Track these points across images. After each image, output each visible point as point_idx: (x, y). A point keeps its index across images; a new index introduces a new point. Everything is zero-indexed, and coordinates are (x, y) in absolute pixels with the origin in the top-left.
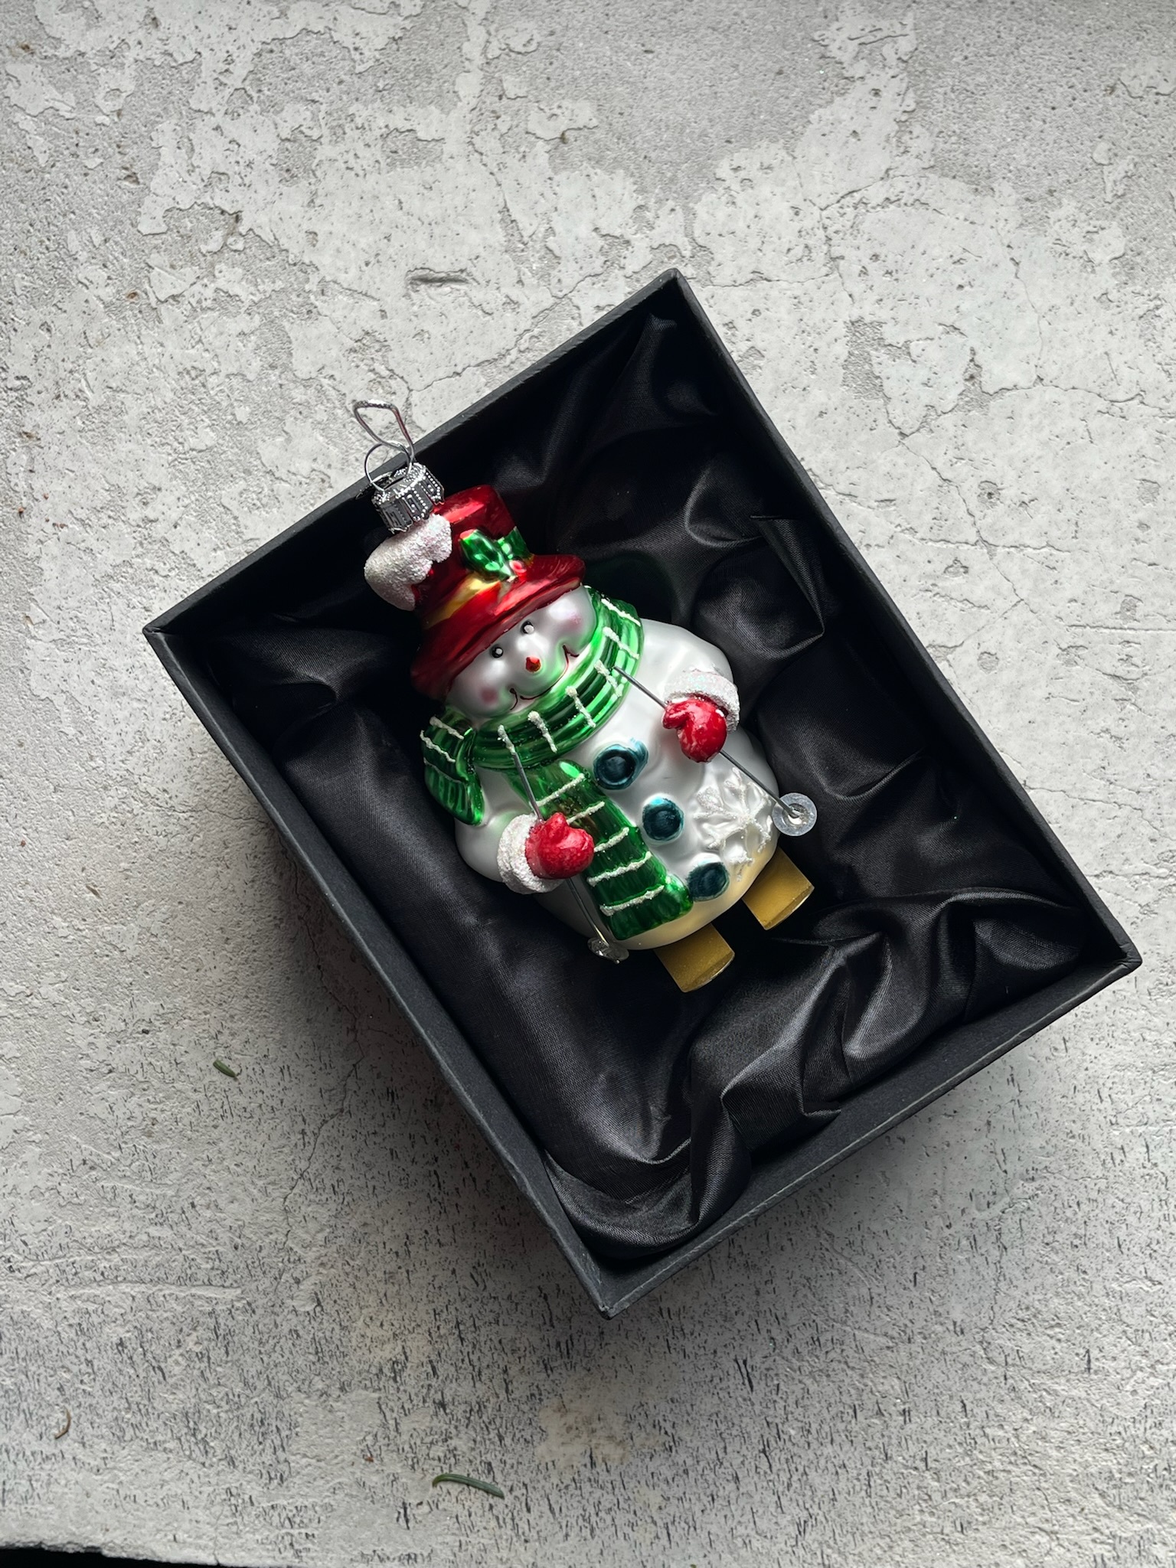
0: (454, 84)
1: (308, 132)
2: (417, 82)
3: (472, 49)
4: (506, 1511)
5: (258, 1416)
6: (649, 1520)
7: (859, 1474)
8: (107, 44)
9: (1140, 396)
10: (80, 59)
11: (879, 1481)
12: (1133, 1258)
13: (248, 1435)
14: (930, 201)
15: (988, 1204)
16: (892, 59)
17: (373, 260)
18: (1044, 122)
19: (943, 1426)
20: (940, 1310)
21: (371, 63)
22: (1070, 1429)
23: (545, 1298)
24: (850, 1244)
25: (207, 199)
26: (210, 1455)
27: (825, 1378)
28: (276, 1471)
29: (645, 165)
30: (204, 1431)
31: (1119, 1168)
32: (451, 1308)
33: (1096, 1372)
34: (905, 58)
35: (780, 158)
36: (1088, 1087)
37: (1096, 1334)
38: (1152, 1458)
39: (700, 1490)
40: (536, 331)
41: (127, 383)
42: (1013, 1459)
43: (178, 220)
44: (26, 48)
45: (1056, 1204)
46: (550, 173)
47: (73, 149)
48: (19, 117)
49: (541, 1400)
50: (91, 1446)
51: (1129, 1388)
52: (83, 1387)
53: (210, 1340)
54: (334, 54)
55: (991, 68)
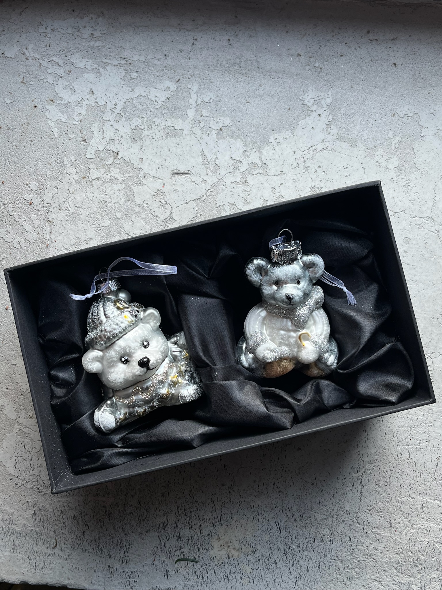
0: (186, 112)
1: (140, 127)
2: (175, 111)
3: (192, 101)
4: (200, 573)
5: (119, 541)
6: (247, 577)
7: (316, 561)
8: (78, 99)
9: (404, 210)
10: (69, 104)
11: (323, 564)
12: (405, 490)
13: (116, 548)
14: (336, 149)
15: (358, 471)
16: (325, 105)
17: (160, 167)
18: (373, 125)
19: (343, 545)
20: (342, 506)
21: (160, 105)
22: (385, 547)
23: (213, 502)
24: (313, 484)
25: (108, 147)
26: (103, 554)
27: (305, 529)
28: (125, 559)
29: (247, 138)
30: (101, 546)
31: (400, 460)
32: (183, 505)
33: (393, 528)
34: (328, 105)
35: (289, 135)
36: (389, 433)
37: (393, 515)
38: (412, 557)
39: (264, 567)
40: (212, 190)
41: (82, 205)
42: (366, 557)
43: (99, 154)
44: (52, 101)
45: (379, 471)
46: (217, 140)
47: (66, 132)
48: (49, 122)
49: (212, 536)
50: (64, 551)
51: (404, 533)
52: (62, 531)
53: (103, 515)
54: (149, 103)
55: (356, 108)
